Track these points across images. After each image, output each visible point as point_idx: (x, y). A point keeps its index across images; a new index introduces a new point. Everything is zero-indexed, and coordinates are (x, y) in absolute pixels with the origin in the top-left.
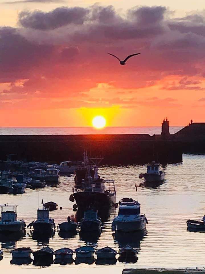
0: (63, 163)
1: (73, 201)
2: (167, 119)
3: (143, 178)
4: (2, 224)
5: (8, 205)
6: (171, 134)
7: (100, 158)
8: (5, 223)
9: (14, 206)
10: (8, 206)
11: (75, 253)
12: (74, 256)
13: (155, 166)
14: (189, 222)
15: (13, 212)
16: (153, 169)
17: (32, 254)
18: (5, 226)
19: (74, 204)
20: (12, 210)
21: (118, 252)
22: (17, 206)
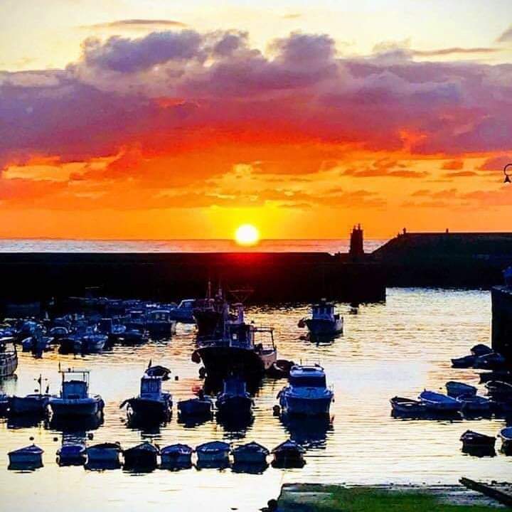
0: (184, 303)
1: (198, 362)
2: (359, 227)
3: (306, 327)
4: (63, 403)
5: (75, 370)
9: (84, 372)
10: (73, 372)
11: (196, 453)
12: (194, 459)
13: (327, 306)
14: (395, 400)
15: (82, 382)
16: (322, 312)
17: (121, 454)
18: (71, 406)
19: (200, 367)
20: (81, 380)
21: (270, 452)
22: (88, 372)
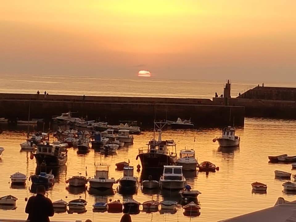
6: (232, 97)
7: (164, 123)
8: (103, 181)
10: (103, 165)
16: (228, 134)
